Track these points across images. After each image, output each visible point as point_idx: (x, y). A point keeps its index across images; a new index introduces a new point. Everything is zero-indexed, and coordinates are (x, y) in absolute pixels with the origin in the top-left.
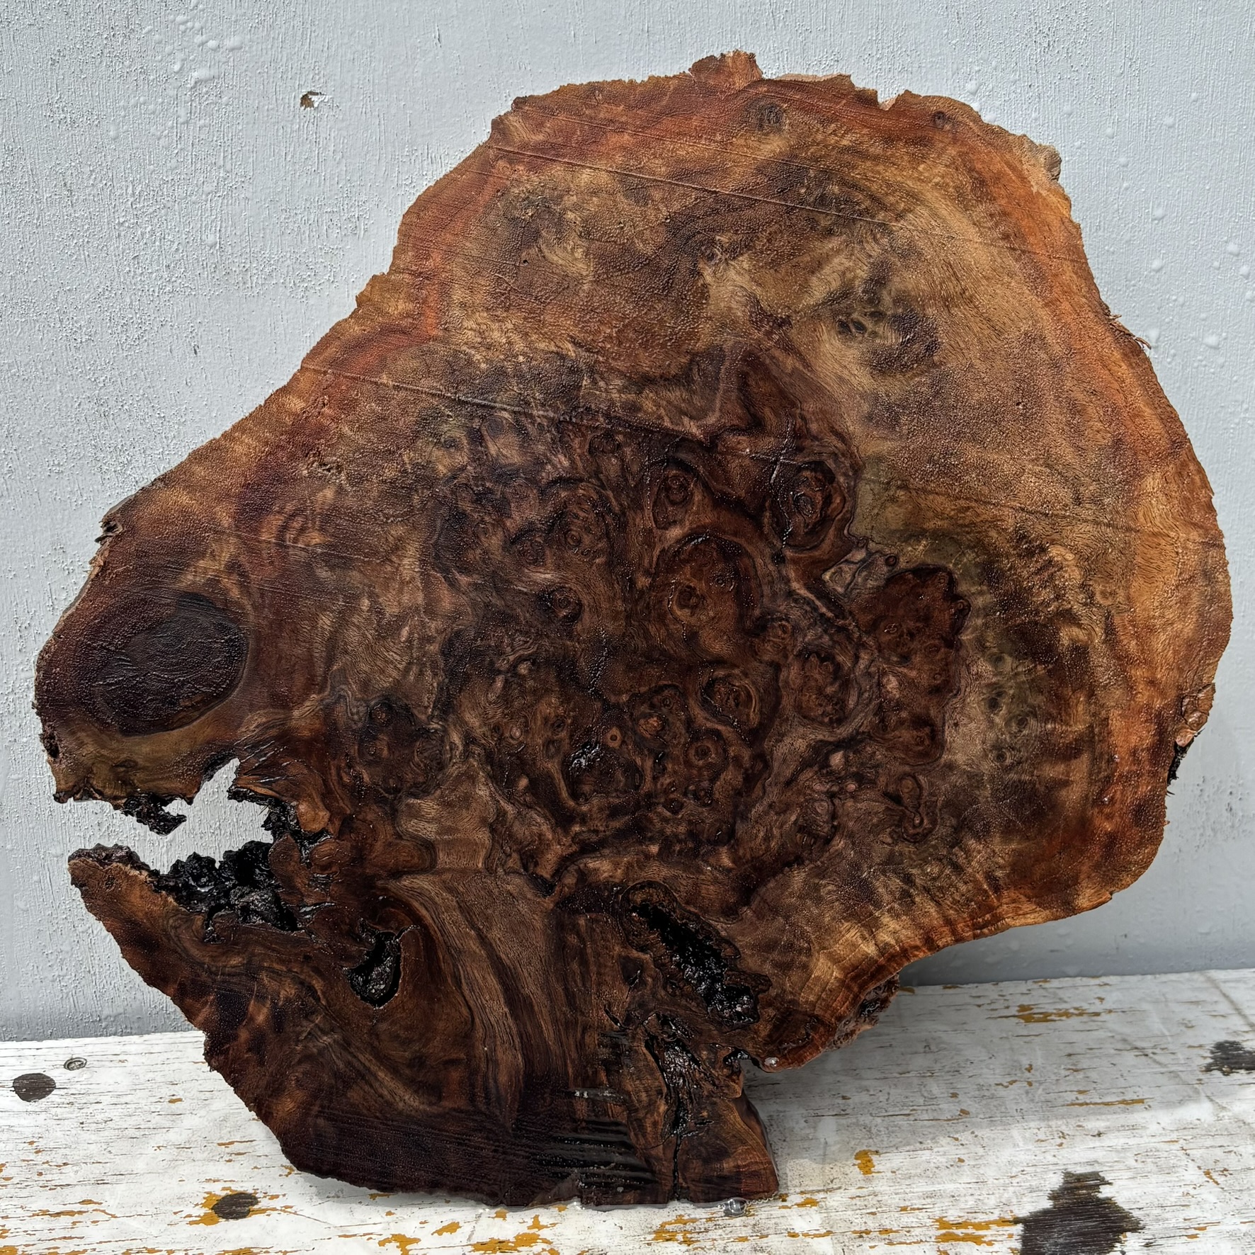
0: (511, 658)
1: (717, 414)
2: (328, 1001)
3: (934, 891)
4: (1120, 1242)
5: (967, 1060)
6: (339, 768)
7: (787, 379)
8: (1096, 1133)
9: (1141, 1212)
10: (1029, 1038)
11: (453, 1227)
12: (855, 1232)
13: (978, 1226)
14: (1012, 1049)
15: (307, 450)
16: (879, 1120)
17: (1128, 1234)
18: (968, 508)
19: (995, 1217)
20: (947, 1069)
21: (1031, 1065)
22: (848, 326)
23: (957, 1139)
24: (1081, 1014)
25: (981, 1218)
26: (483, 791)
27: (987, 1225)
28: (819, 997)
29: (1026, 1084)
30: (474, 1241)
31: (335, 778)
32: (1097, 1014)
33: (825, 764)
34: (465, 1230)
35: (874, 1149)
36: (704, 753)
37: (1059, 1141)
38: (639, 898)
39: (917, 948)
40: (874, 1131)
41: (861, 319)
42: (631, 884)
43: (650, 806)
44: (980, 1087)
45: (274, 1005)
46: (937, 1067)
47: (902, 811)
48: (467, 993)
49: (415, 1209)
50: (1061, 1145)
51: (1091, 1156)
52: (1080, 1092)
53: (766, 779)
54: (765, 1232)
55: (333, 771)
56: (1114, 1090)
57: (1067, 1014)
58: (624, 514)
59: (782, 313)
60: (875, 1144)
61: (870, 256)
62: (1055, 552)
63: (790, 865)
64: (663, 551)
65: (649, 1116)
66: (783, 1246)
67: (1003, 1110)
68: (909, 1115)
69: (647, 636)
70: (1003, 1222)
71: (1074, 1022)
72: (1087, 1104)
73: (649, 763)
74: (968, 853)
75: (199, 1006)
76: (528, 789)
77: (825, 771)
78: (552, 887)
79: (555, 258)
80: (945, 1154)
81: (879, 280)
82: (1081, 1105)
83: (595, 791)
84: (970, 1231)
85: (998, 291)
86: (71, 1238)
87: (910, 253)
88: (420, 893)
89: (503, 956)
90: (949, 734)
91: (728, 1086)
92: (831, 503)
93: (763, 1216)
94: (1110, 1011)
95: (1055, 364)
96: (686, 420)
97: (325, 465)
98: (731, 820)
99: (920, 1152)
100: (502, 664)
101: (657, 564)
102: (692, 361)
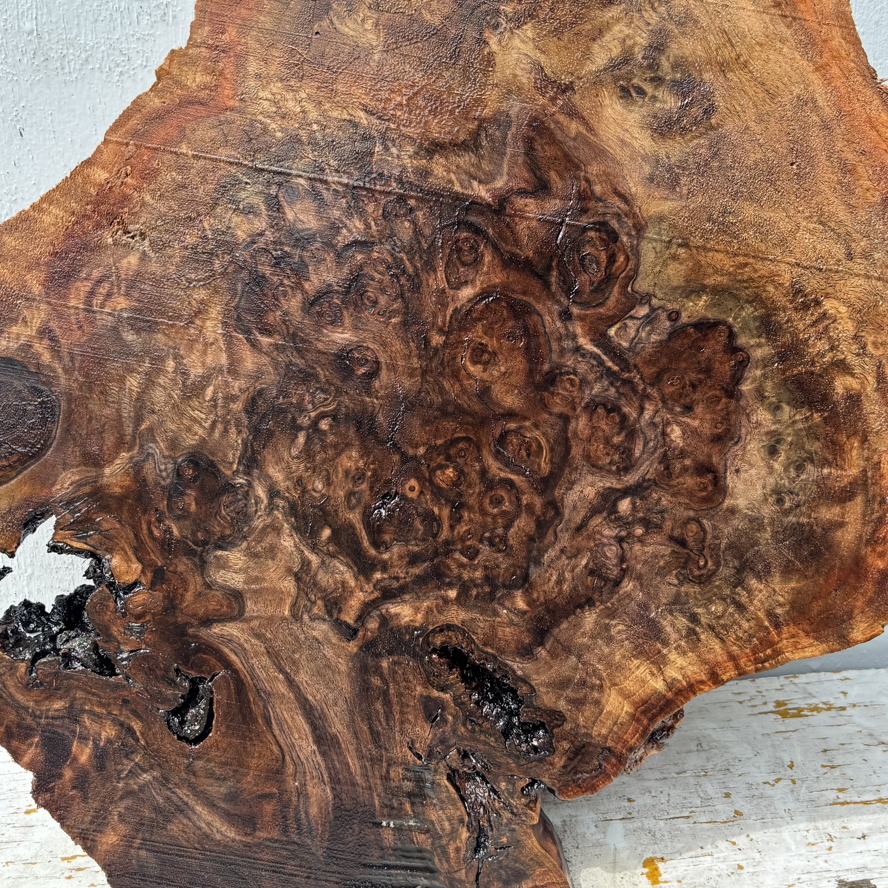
0: (313, 414)
1: (505, 178)
2: (147, 743)
3: (718, 629)
5: (735, 758)
6: (149, 523)
7: (572, 143)
8: (861, 836)
10: (787, 735)
14: (773, 746)
15: (112, 218)
16: (662, 823)
18: (746, 265)
20: (718, 768)
21: (792, 762)
22: (628, 91)
23: (734, 843)
24: (829, 709)
26: (288, 542)
28: (611, 731)
29: (790, 782)
31: (145, 531)
32: (843, 709)
33: (613, 510)
35: (659, 856)
36: (498, 502)
37: (828, 844)
38: (438, 640)
39: (702, 682)
40: (658, 835)
41: (640, 83)
42: (431, 628)
43: (448, 553)
44: (750, 786)
45: (96, 746)
46: (710, 765)
47: (687, 554)
48: (277, 732)
50: (830, 848)
51: (859, 861)
52: (840, 790)
53: (557, 526)
55: (144, 526)
56: (869, 788)
57: (816, 709)
58: (417, 275)
59: (566, 79)
60: (660, 851)
61: (649, 24)
62: (829, 305)
63: (581, 606)
64: (456, 310)
65: (451, 842)
67: (773, 811)
68: (688, 817)
69: (442, 391)
71: (824, 716)
72: (848, 803)
73: (446, 512)
74: (749, 591)
75: (24, 747)
76: (330, 539)
77: (613, 517)
78: (355, 632)
79: (347, 30)
80: (725, 860)
81: (658, 47)
82: (843, 804)
83: (395, 539)
85: (771, 57)
87: (686, 21)
88: (230, 640)
89: (310, 698)
90: (731, 480)
91: (525, 814)
92: (615, 261)
94: (854, 706)
95: (826, 127)
96: (475, 184)
97: (129, 233)
98: (525, 565)
99: (702, 859)
100: (304, 421)
101: (450, 322)
102: (480, 126)
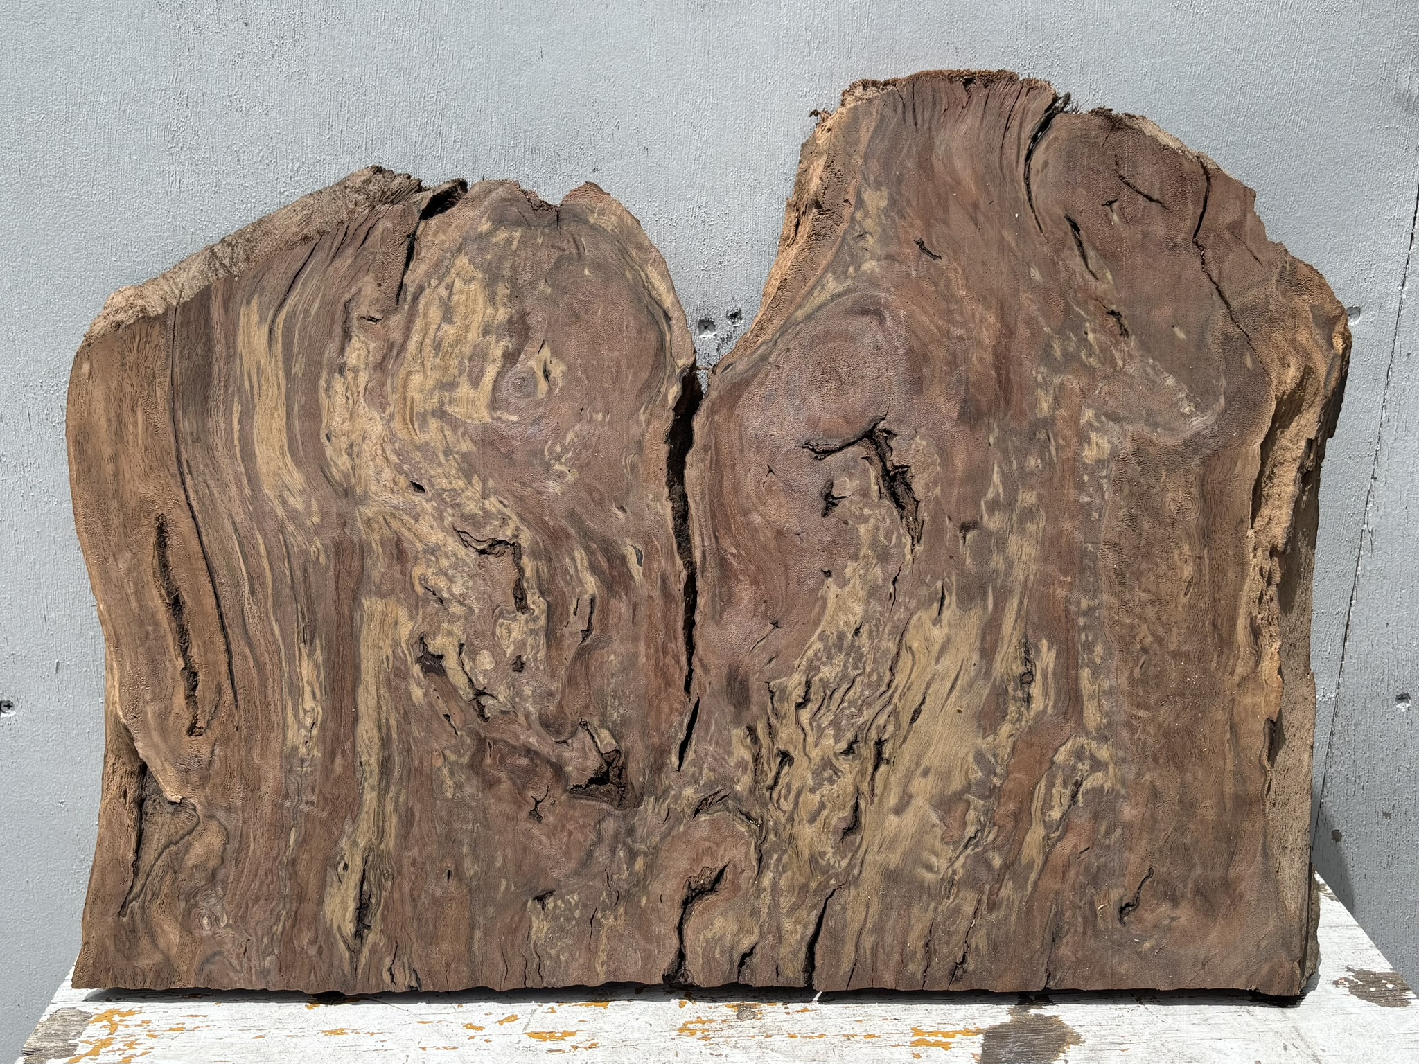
4: (1064, 1052)
9: (1084, 1029)
11: (513, 1018)
12: (844, 1035)
13: (946, 1035)
17: (1071, 1046)
19: (961, 1028)
25: (949, 1028)
27: (954, 1034)
30: (529, 1030)
34: (523, 1021)
49: (482, 1004)
54: (769, 1033)
66: (784, 1044)
70: (967, 1032)
84: (940, 1038)
86: (196, 1016)
93: (770, 1020)
